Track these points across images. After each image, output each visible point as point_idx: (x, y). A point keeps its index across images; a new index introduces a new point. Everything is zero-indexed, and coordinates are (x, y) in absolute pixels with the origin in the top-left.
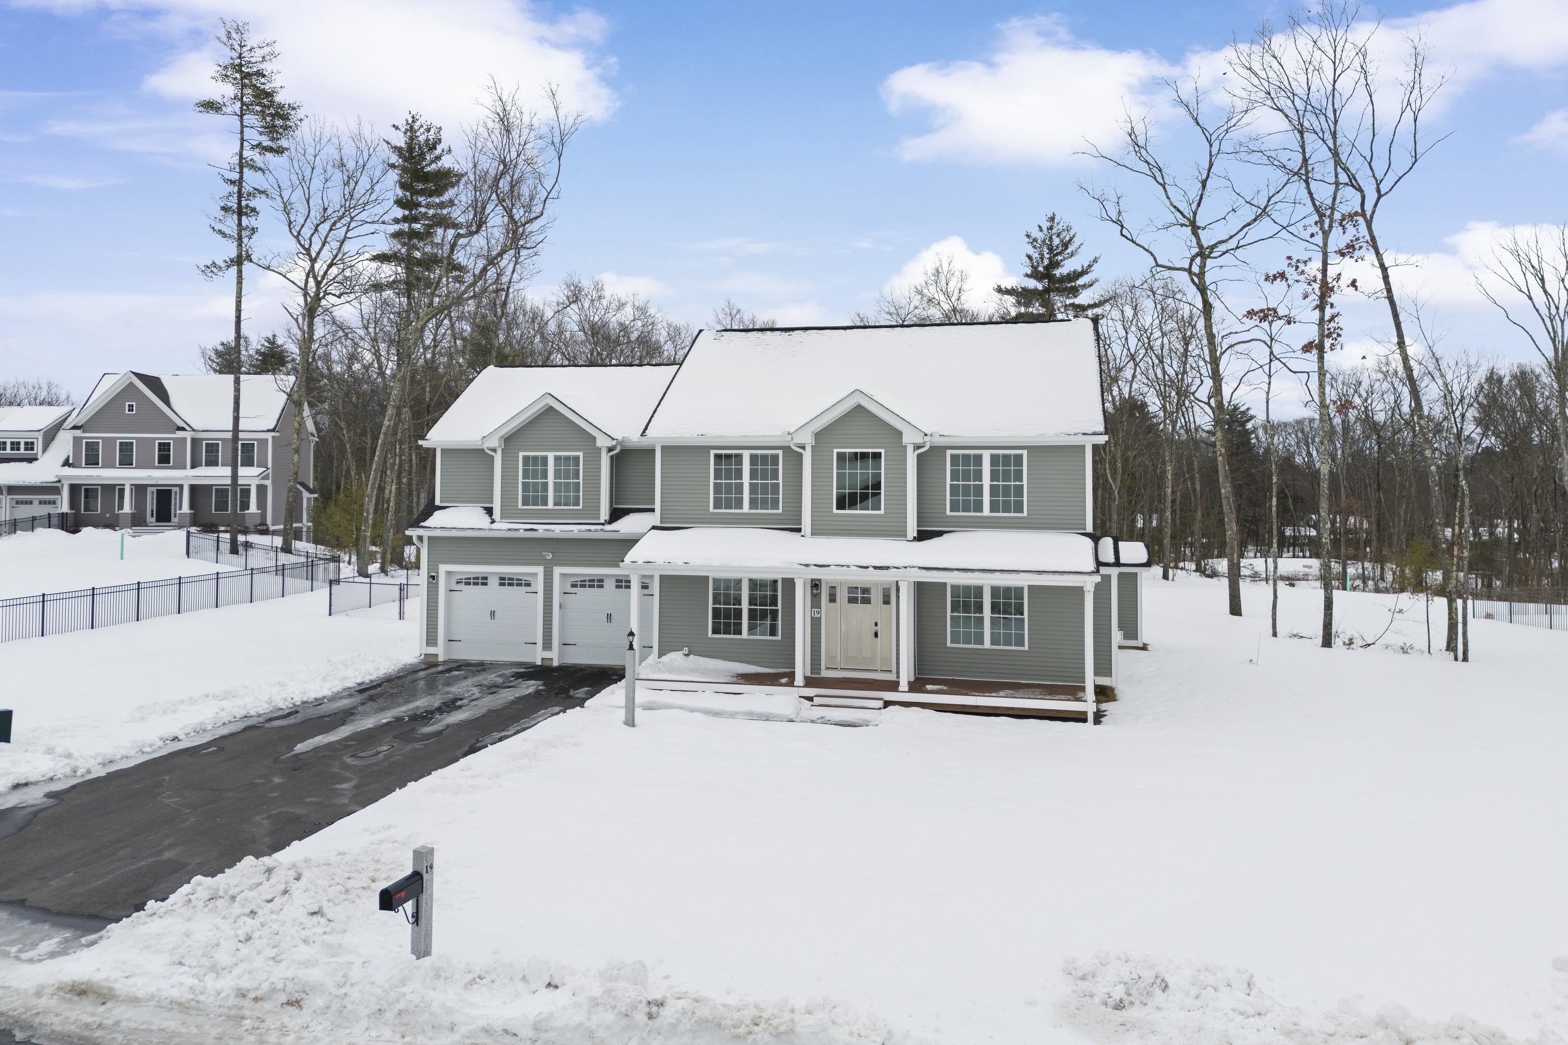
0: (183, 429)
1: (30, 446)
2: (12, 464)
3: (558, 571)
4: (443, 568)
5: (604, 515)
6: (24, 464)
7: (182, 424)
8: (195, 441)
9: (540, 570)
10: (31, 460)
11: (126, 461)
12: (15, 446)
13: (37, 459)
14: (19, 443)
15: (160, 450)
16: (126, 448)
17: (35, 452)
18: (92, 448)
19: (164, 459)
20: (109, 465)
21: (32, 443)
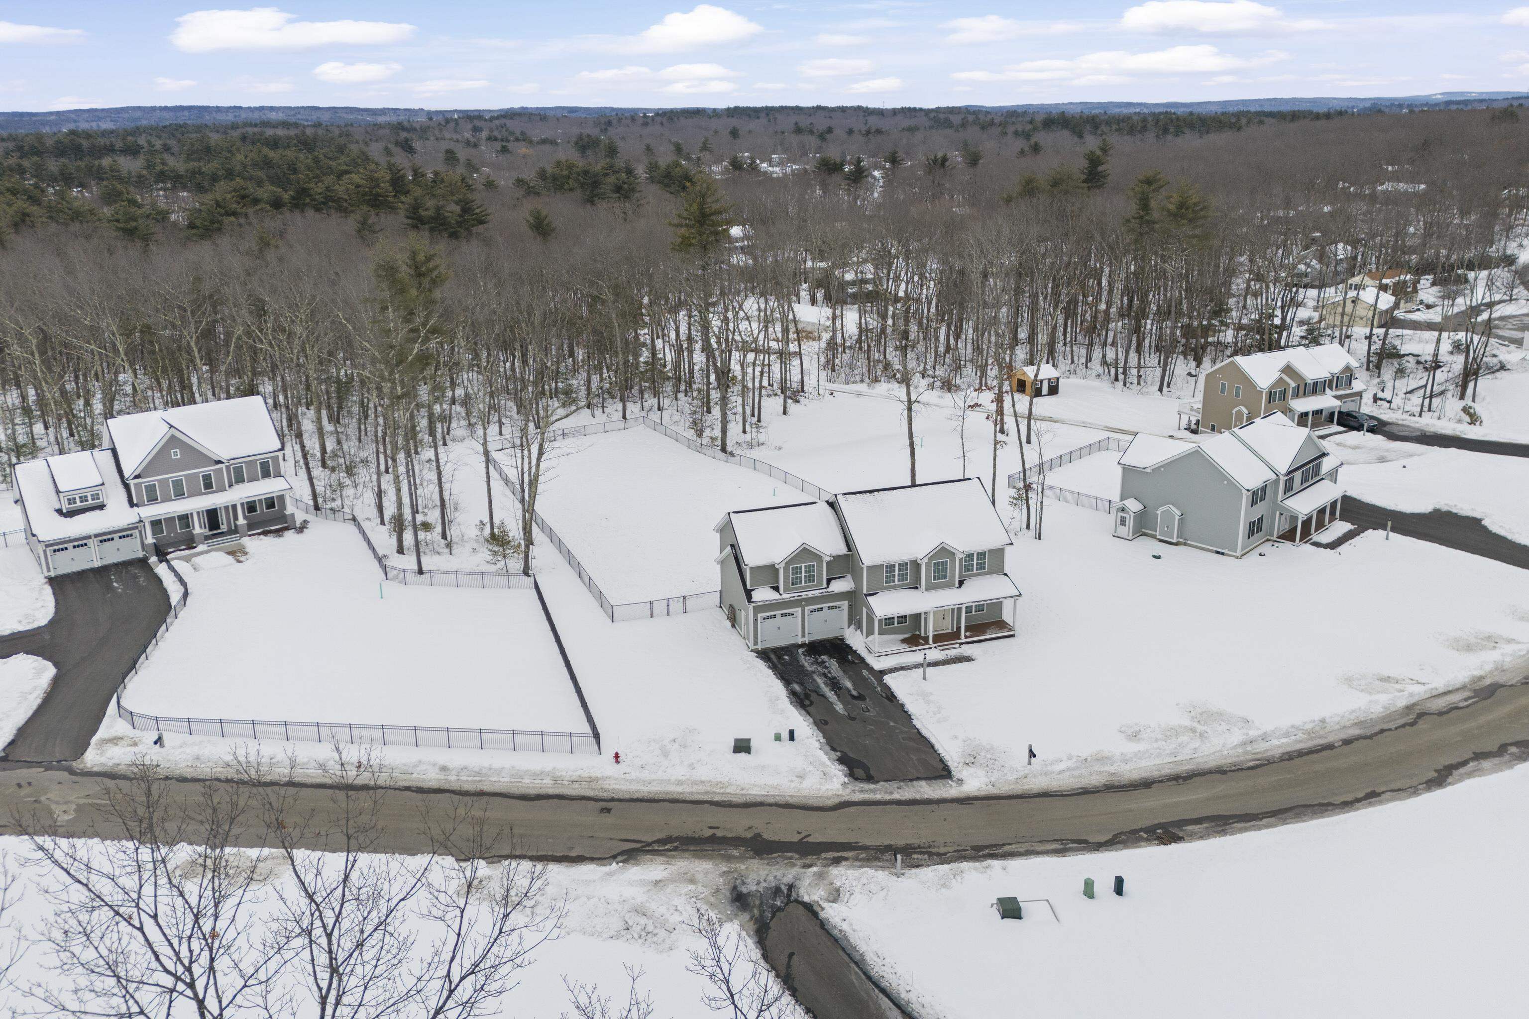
0: (219, 462)
1: (95, 497)
2: (88, 514)
3: (807, 608)
4: (759, 615)
5: (825, 586)
6: (98, 512)
7: (217, 459)
8: (228, 468)
9: (800, 609)
10: (101, 507)
11: (180, 494)
12: (83, 499)
13: (105, 506)
14: (86, 497)
15: (204, 480)
16: (178, 484)
17: (101, 500)
18: (151, 489)
19: (208, 485)
20: (167, 499)
21: (98, 494)
